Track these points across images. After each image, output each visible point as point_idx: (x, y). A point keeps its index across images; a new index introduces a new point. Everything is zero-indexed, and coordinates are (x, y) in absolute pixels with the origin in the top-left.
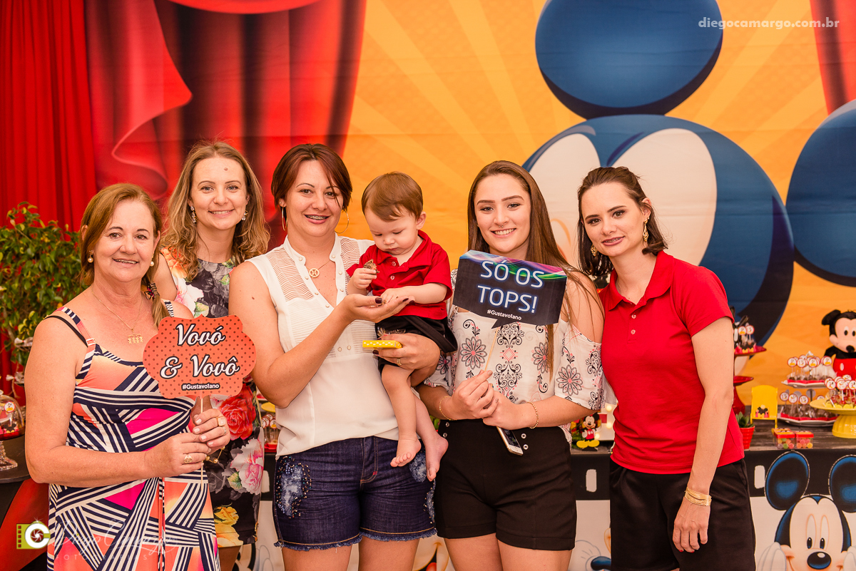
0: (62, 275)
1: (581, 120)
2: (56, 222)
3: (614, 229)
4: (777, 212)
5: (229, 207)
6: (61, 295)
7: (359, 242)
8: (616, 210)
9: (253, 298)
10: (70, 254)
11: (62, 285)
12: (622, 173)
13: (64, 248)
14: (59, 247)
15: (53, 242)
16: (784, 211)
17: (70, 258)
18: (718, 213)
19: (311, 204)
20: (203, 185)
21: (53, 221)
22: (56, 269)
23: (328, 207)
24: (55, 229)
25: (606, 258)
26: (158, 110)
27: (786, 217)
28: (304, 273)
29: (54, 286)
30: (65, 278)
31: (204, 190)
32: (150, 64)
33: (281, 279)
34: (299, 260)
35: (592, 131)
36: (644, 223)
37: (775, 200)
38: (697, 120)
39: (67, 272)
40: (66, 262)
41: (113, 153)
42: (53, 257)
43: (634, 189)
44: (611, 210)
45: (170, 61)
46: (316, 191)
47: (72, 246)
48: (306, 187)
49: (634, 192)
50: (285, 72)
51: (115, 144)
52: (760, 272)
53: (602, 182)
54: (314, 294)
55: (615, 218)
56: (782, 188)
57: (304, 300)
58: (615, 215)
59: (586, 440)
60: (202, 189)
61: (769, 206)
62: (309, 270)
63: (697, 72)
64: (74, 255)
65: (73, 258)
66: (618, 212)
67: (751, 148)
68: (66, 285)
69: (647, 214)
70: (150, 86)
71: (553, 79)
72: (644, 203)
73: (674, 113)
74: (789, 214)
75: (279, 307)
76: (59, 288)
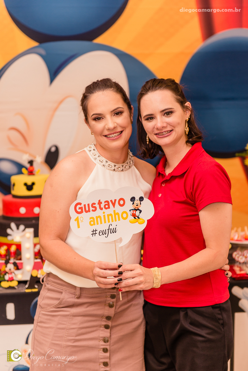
1: (36, 44)
3: (165, 125)
8: (167, 111)
12: (170, 84)
25: (159, 148)
35: (43, 52)
36: (186, 120)
43: (180, 95)
44: (163, 111)
49: (179, 97)
53: (156, 90)
55: (166, 116)
58: (166, 115)
59: (8, 281)
66: (168, 113)
69: (188, 114)
72: (187, 106)
73: (99, 40)
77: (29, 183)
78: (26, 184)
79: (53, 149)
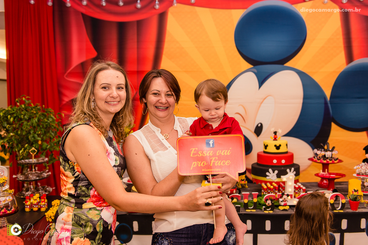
0: (41, 128)
1: (251, 66)
2: (39, 104)
4: (326, 103)
5: (118, 99)
6: (40, 137)
7: (187, 119)
9: (136, 154)
10: (45, 118)
11: (41, 133)
13: (42, 115)
14: (40, 115)
15: (37, 113)
16: (329, 103)
17: (44, 121)
18: (304, 104)
19: (159, 100)
20: (103, 85)
21: (38, 104)
22: (38, 125)
23: (168, 102)
24: (38, 107)
26: (84, 59)
27: (329, 105)
28: (161, 137)
29: (37, 133)
30: (42, 129)
31: (104, 89)
32: (80, 41)
33: (150, 142)
34: (157, 131)
35: (256, 71)
37: (325, 98)
38: (296, 67)
39: (43, 126)
40: (43, 122)
41: (65, 77)
42: (36, 120)
45: (88, 40)
46: (161, 93)
47: (46, 115)
48: (156, 92)
50: (135, 45)
51: (65, 73)
52: (319, 126)
54: (168, 148)
56: (328, 93)
57: (163, 152)
59: (283, 206)
60: (102, 88)
61: (323, 101)
62: (163, 135)
63: (296, 48)
64: (47, 119)
65: (46, 120)
67: (317, 78)
68: (42, 132)
70: (80, 50)
71: (241, 50)
73: (287, 64)
74: (331, 104)
75: (150, 158)
76: (39, 134)
77: (278, 145)
78: (275, 146)
79: (259, 125)
